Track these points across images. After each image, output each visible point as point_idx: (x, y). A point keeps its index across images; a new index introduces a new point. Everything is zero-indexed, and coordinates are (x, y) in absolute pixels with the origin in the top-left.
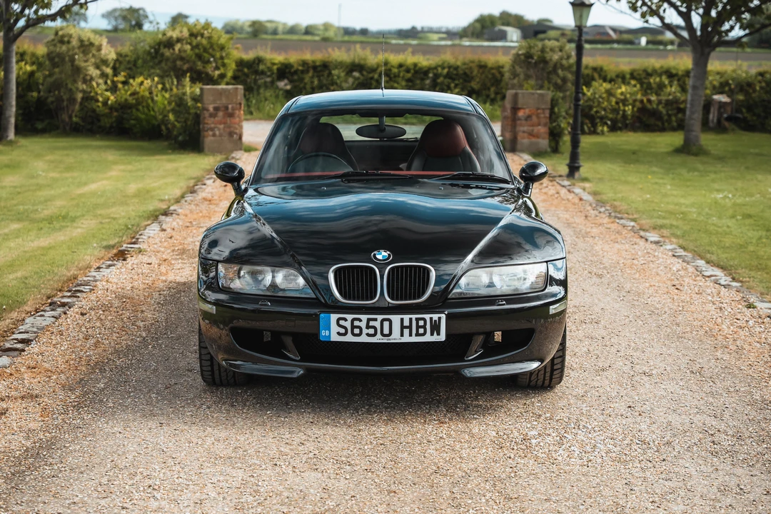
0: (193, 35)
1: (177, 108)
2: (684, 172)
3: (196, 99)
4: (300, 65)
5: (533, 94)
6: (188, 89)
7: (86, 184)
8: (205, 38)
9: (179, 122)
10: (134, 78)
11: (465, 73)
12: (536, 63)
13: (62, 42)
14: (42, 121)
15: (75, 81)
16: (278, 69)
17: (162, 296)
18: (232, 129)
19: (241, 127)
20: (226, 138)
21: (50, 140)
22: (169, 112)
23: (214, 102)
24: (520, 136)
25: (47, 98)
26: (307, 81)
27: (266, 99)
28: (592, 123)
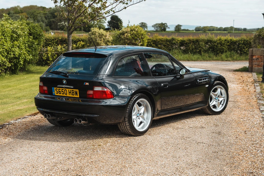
0: (132, 30)
4: (188, 41)
5: (259, 50)
8: (136, 31)
12: (262, 38)
13: (93, 34)
16: (180, 42)
24: (254, 65)
26: (190, 46)
27: (175, 53)
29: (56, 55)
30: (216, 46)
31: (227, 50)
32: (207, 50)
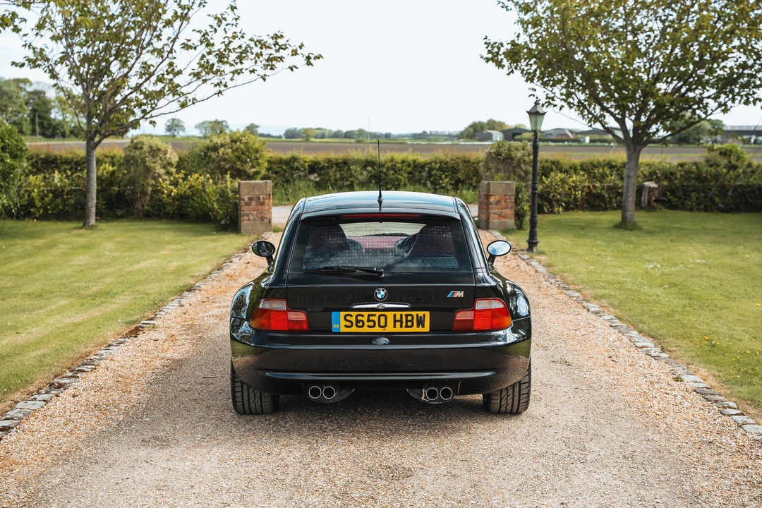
0: (233, 141)
1: (221, 199)
2: (621, 244)
3: (236, 191)
4: (326, 162)
5: (502, 184)
6: (229, 183)
7: (138, 262)
8: (243, 144)
9: (222, 210)
10: (191, 174)
11: (453, 167)
12: (504, 159)
13: (136, 148)
14: (122, 208)
15: (146, 178)
16: (309, 166)
17: (154, 374)
18: (263, 215)
19: (271, 213)
20: (258, 222)
21: (126, 224)
22: (214, 201)
23: (248, 193)
24: (492, 215)
25: (125, 191)
26: (331, 174)
27: (300, 189)
28: (550, 205)
29: (51, 195)
30: (385, 174)
31: (406, 181)
32: (366, 182)
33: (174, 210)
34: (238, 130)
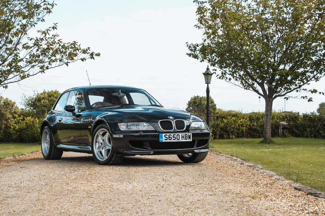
22: (38, 128)
28: (228, 134)
33: (17, 137)
34: (52, 91)
